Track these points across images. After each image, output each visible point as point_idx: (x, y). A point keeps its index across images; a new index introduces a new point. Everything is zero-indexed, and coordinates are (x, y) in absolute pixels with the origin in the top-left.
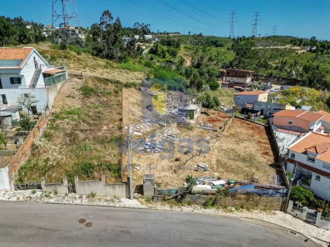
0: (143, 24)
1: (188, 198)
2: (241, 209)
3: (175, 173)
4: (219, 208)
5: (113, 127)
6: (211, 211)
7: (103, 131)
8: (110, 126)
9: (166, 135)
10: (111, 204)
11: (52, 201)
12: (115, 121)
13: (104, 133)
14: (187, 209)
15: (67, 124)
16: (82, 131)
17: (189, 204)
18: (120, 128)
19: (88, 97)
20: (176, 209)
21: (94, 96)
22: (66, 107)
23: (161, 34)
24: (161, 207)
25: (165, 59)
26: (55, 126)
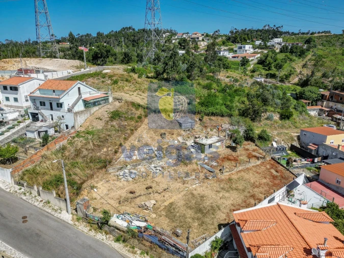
0: (275, 26)
1: (106, 228)
2: (146, 255)
3: (119, 203)
4: (127, 246)
5: (111, 150)
6: (118, 246)
7: (102, 152)
8: (110, 149)
9: (153, 165)
10: (53, 213)
11: (24, 198)
12: (116, 145)
13: (102, 154)
14: (100, 236)
15: (80, 142)
16: (87, 149)
17: (106, 233)
18: (116, 152)
19: (112, 120)
20: (92, 233)
21: (118, 120)
22: (90, 127)
23: (303, 34)
24: (83, 228)
25: (270, 72)
26: (72, 142)
